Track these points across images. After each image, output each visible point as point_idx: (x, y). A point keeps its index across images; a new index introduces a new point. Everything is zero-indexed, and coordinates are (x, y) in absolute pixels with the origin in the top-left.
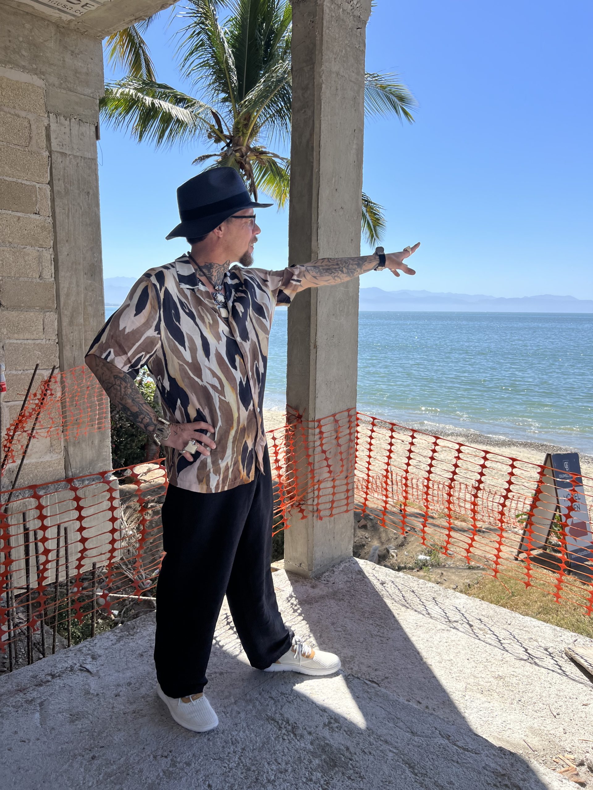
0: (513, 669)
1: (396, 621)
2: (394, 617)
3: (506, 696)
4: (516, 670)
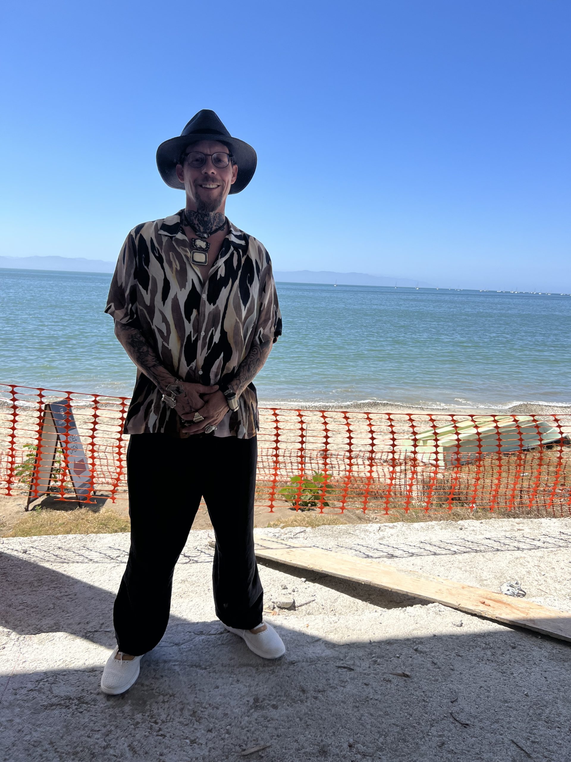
0: (187, 572)
1: (68, 577)
2: (63, 575)
3: (198, 591)
4: (189, 571)
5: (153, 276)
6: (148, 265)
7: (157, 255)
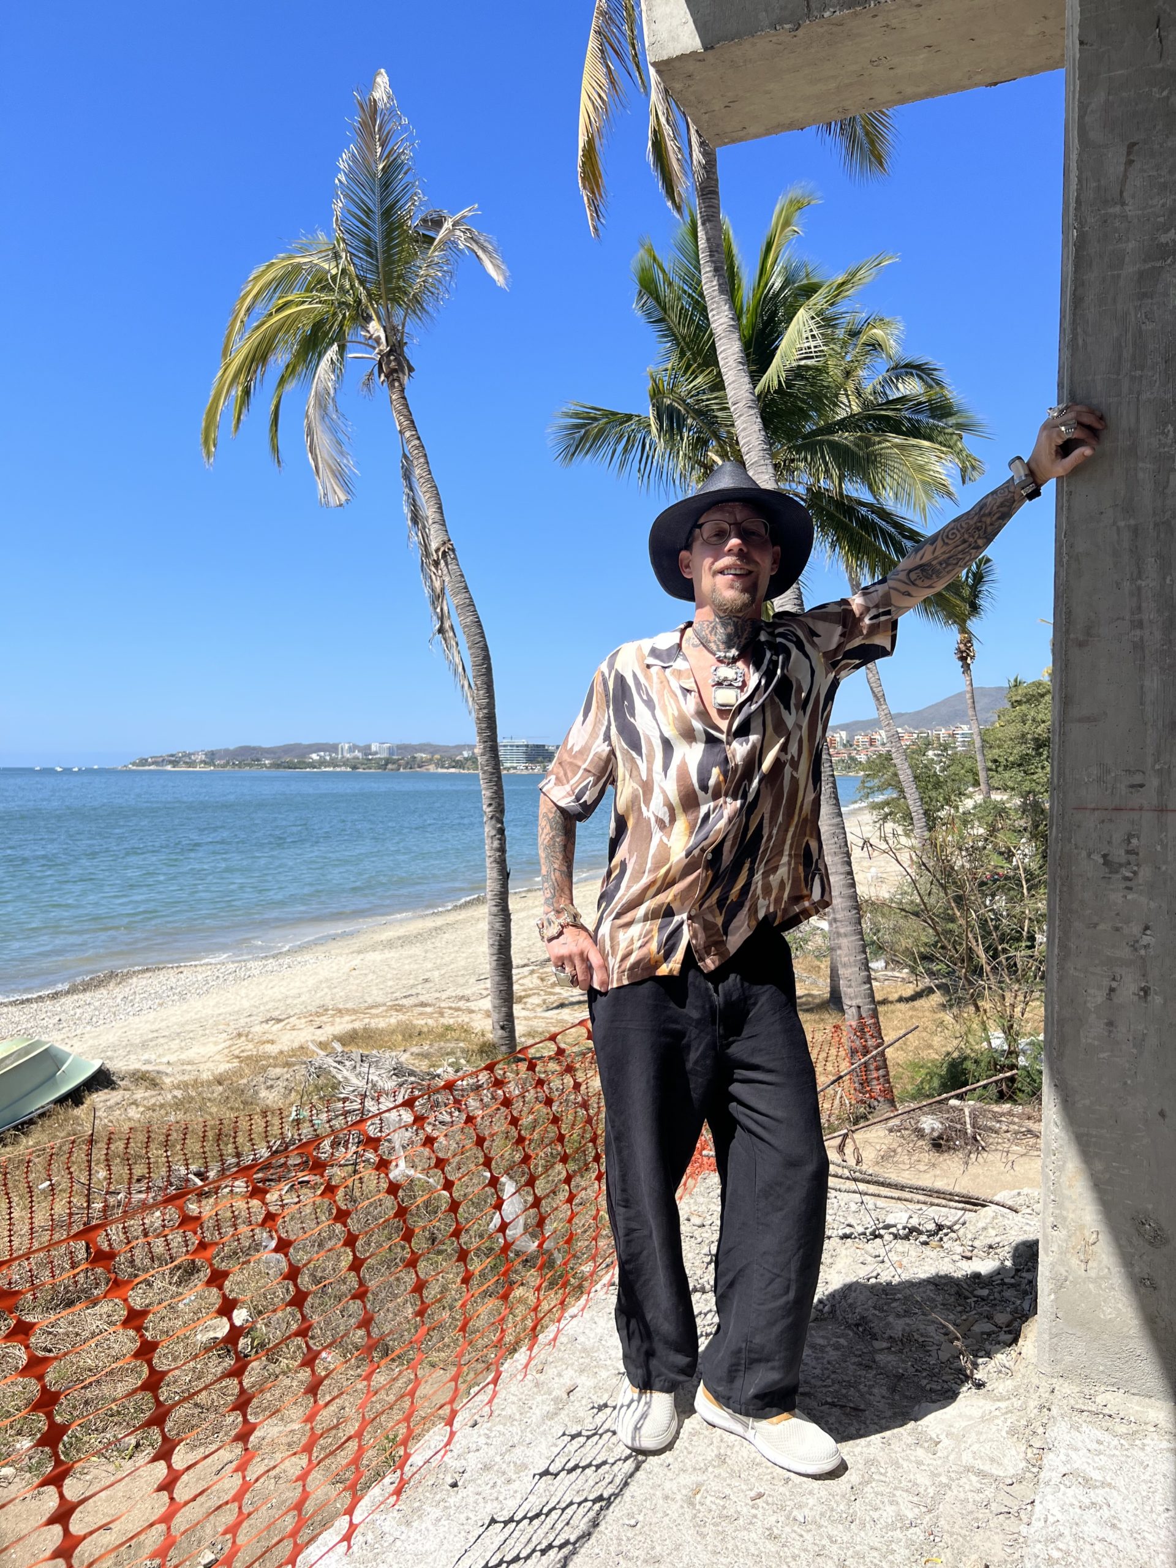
5: (645, 734)
6: (633, 715)
7: (645, 697)
